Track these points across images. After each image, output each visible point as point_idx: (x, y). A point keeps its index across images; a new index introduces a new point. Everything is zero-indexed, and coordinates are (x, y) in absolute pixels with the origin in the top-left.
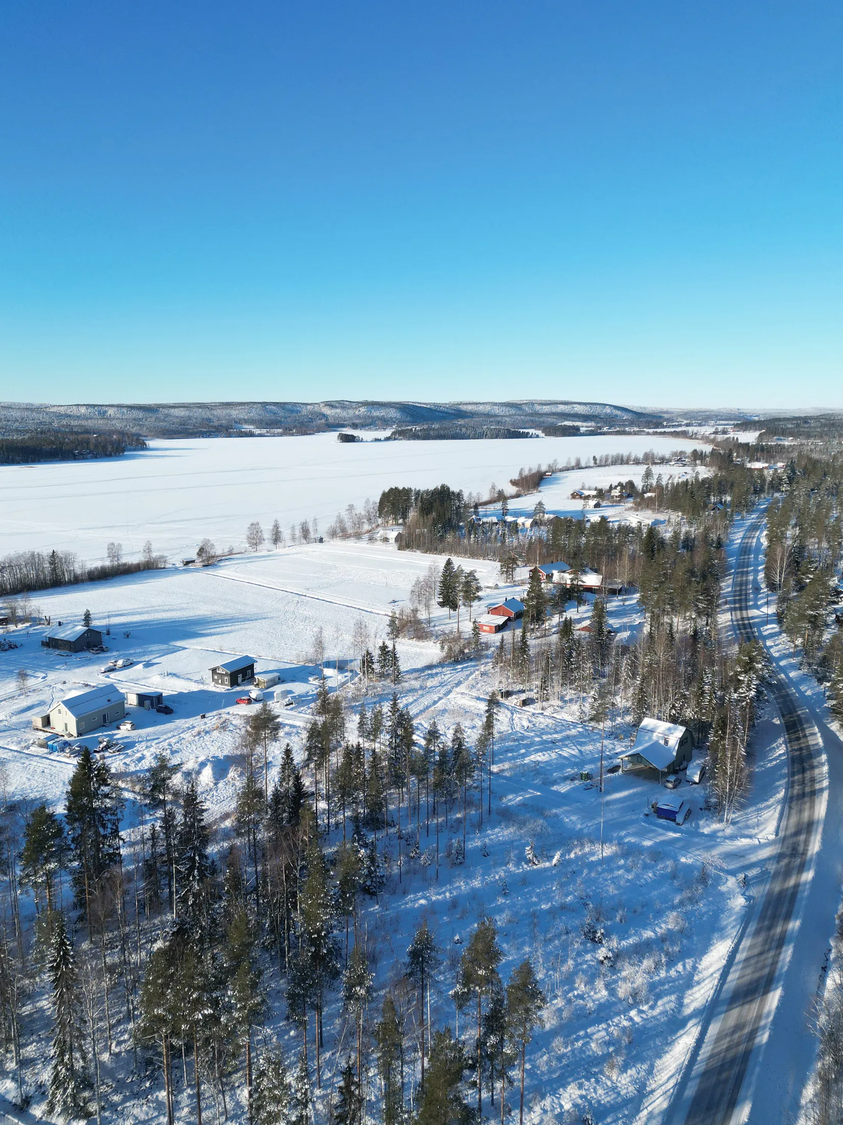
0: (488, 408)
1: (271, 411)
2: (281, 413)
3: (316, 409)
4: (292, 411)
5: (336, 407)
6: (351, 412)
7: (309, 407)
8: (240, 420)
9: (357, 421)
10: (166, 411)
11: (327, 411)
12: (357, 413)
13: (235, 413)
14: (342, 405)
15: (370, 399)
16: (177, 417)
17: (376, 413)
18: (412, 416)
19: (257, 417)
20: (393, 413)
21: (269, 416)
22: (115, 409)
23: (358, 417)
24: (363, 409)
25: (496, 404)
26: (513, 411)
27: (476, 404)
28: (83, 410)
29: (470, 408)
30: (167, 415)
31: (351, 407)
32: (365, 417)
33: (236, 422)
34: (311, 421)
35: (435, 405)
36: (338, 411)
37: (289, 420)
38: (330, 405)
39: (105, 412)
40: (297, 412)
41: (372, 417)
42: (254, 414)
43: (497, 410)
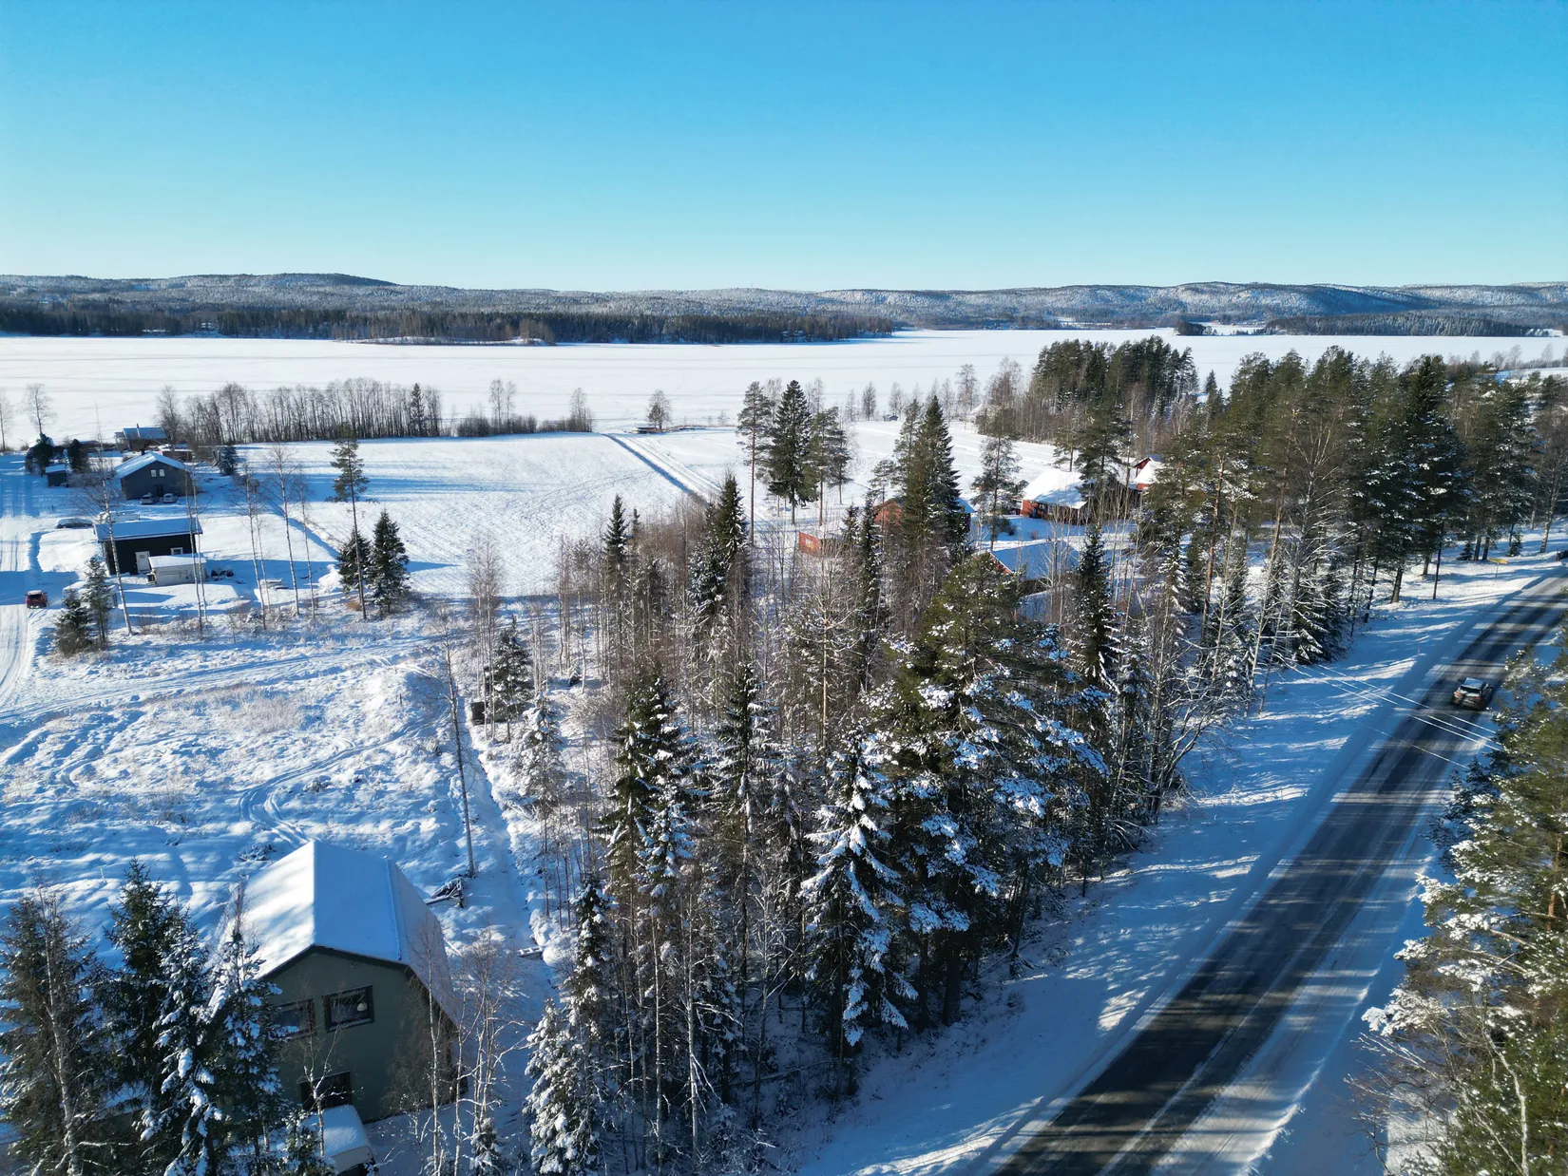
0: (1472, 294)
1: (1103, 299)
2: (1117, 300)
3: (1171, 295)
4: (1133, 298)
5: (1202, 292)
6: (1225, 299)
7: (1160, 292)
8: (1056, 309)
9: (1229, 312)
10: (959, 298)
11: (1187, 297)
12: (1234, 299)
13: (1049, 300)
14: (1213, 288)
15: (1261, 281)
16: (972, 306)
17: (1266, 301)
18: (1327, 303)
19: (1080, 306)
20: (1295, 301)
21: (1099, 305)
22: (896, 295)
23: (1236, 306)
24: (1244, 295)
25: (1488, 288)
26: (1519, 299)
27: (1451, 287)
28: (858, 296)
29: (1437, 294)
30: (960, 304)
31: (1226, 292)
32: (1246, 307)
33: (1049, 313)
34: (1160, 311)
35: (1374, 289)
36: (1205, 297)
37: (1126, 310)
38: (1194, 288)
39: (885, 298)
40: (1140, 299)
41: (1258, 307)
42: (1076, 302)
43: (1488, 298)
